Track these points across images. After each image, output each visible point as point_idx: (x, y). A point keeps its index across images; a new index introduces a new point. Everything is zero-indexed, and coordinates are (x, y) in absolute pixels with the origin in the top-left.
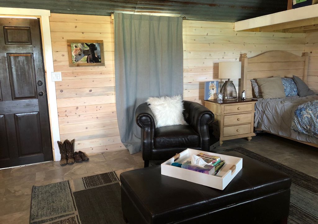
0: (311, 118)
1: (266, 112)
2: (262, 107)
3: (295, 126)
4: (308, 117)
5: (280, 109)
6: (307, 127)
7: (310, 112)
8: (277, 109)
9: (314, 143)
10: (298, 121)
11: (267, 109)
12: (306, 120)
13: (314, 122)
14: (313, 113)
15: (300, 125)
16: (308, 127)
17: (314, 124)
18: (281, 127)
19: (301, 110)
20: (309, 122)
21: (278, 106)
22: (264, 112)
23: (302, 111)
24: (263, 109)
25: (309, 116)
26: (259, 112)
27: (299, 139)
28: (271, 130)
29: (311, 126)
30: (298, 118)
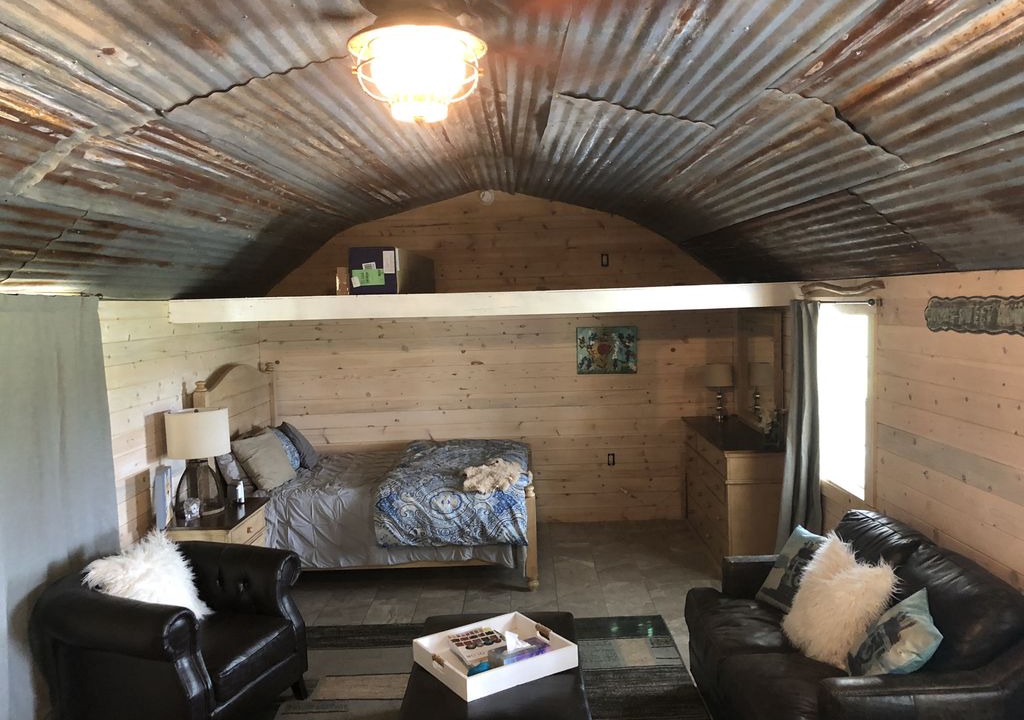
0: (419, 510)
1: (293, 523)
2: (277, 511)
3: (390, 535)
4: (411, 511)
5: (331, 506)
6: (415, 532)
7: (412, 499)
8: (322, 509)
9: (426, 560)
10: (394, 522)
11: (293, 513)
12: (409, 519)
13: (428, 518)
14: (418, 500)
15: (400, 530)
16: (419, 531)
17: (431, 522)
18: (343, 549)
19: (390, 499)
20: (416, 519)
21: (324, 502)
22: (288, 523)
23: (393, 501)
24: (283, 518)
25: (414, 509)
26: (271, 527)
27: (392, 561)
28: (314, 561)
29: (423, 526)
30: (389, 517)
